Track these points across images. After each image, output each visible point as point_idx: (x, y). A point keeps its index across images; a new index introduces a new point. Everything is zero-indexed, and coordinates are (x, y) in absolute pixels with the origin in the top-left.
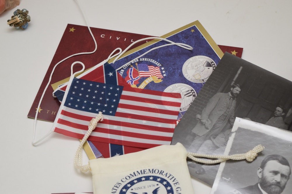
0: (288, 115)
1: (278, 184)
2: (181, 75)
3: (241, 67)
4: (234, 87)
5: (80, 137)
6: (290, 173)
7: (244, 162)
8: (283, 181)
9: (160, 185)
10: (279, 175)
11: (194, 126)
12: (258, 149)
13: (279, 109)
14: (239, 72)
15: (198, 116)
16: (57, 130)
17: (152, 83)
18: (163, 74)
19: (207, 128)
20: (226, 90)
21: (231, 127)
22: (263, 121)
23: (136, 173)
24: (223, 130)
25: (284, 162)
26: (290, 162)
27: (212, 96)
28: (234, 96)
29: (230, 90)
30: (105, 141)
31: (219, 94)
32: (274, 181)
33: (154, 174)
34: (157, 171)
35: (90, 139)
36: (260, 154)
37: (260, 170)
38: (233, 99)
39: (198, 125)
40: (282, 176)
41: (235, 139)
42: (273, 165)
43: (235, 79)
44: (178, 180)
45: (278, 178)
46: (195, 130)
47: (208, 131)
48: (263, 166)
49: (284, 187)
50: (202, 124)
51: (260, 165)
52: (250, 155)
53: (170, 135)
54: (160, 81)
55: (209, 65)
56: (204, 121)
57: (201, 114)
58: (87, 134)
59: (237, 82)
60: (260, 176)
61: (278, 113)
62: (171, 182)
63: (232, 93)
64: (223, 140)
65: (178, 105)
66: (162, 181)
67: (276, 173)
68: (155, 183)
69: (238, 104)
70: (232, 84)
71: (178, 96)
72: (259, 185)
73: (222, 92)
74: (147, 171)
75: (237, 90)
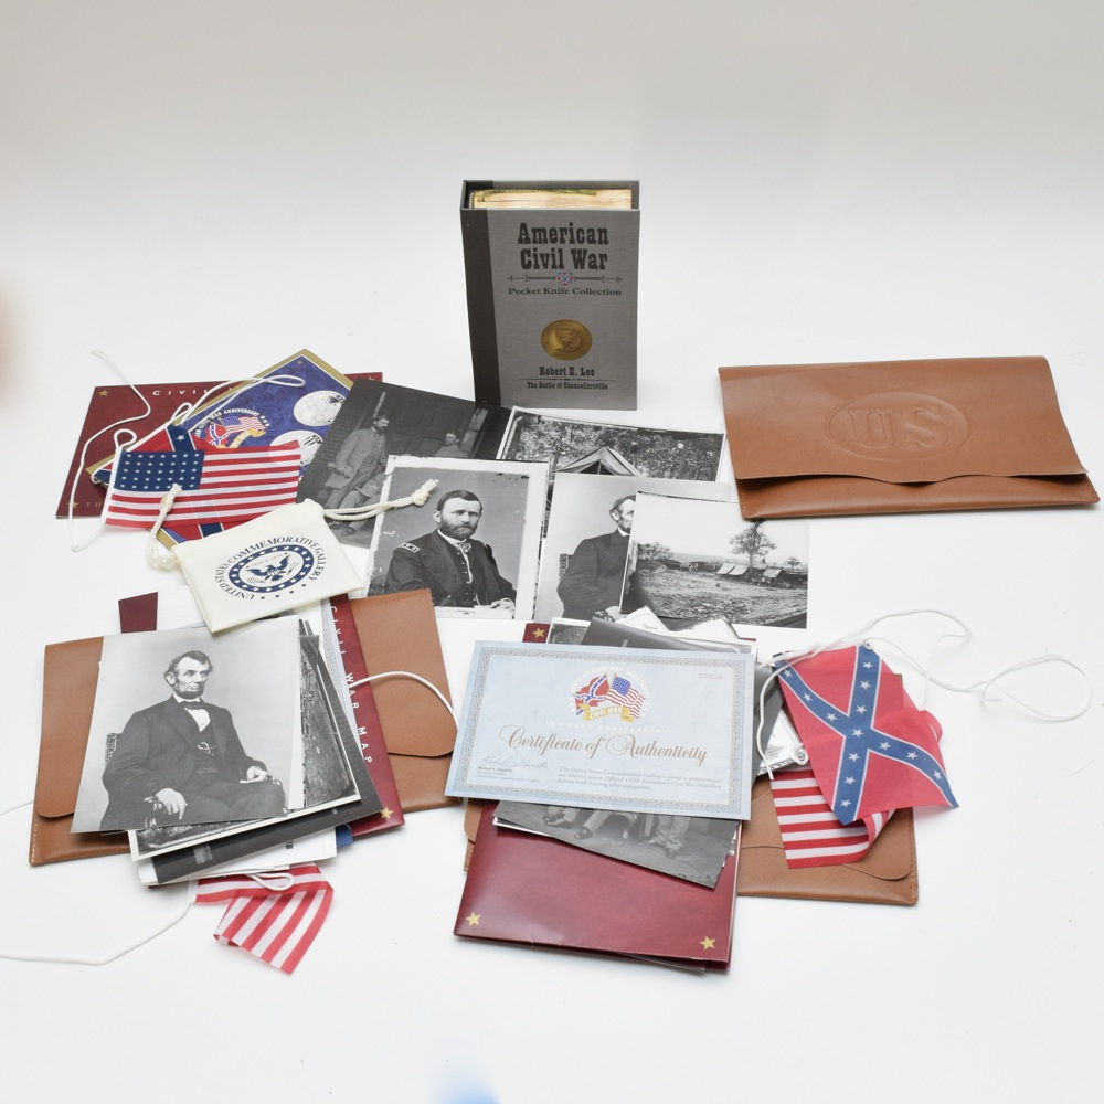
0: (465, 440)
1: (466, 524)
2: (293, 420)
3: (384, 394)
4: (377, 420)
5: (148, 526)
6: (482, 509)
7: (411, 508)
8: (473, 520)
9: (290, 553)
10: (466, 514)
11: (326, 479)
12: (430, 484)
13: (450, 435)
14: (382, 399)
15: (331, 465)
16: (110, 522)
17: (250, 438)
18: (264, 424)
19: (348, 477)
20: (367, 424)
21: (384, 469)
22: (431, 454)
23: (249, 549)
24: (373, 475)
25: (470, 497)
26: (477, 495)
27: (347, 436)
28: (380, 431)
29: (373, 425)
30: (192, 523)
31: (357, 433)
32: (460, 523)
33: (278, 544)
34: (281, 540)
35: (165, 525)
36: (432, 492)
37: (438, 513)
38: (380, 434)
39: (333, 476)
40: (471, 514)
41: (392, 483)
42: (454, 504)
43: (377, 410)
44: (315, 540)
45: (465, 518)
46: (329, 483)
47: (349, 480)
48: (440, 507)
49: (476, 526)
50: (338, 473)
51: (436, 507)
52: (419, 496)
53: (294, 495)
54: (262, 433)
55: (334, 400)
56: (340, 469)
57: (334, 462)
58: (159, 520)
59: (381, 413)
60: (439, 521)
61: (450, 441)
62: (306, 546)
63: (377, 428)
64: (375, 487)
65: (297, 457)
66: (292, 548)
67: (461, 512)
68: (282, 553)
69: (388, 440)
70: (375, 416)
71: (294, 445)
72: (439, 532)
73: (361, 428)
74: (267, 543)
75: (383, 422)
